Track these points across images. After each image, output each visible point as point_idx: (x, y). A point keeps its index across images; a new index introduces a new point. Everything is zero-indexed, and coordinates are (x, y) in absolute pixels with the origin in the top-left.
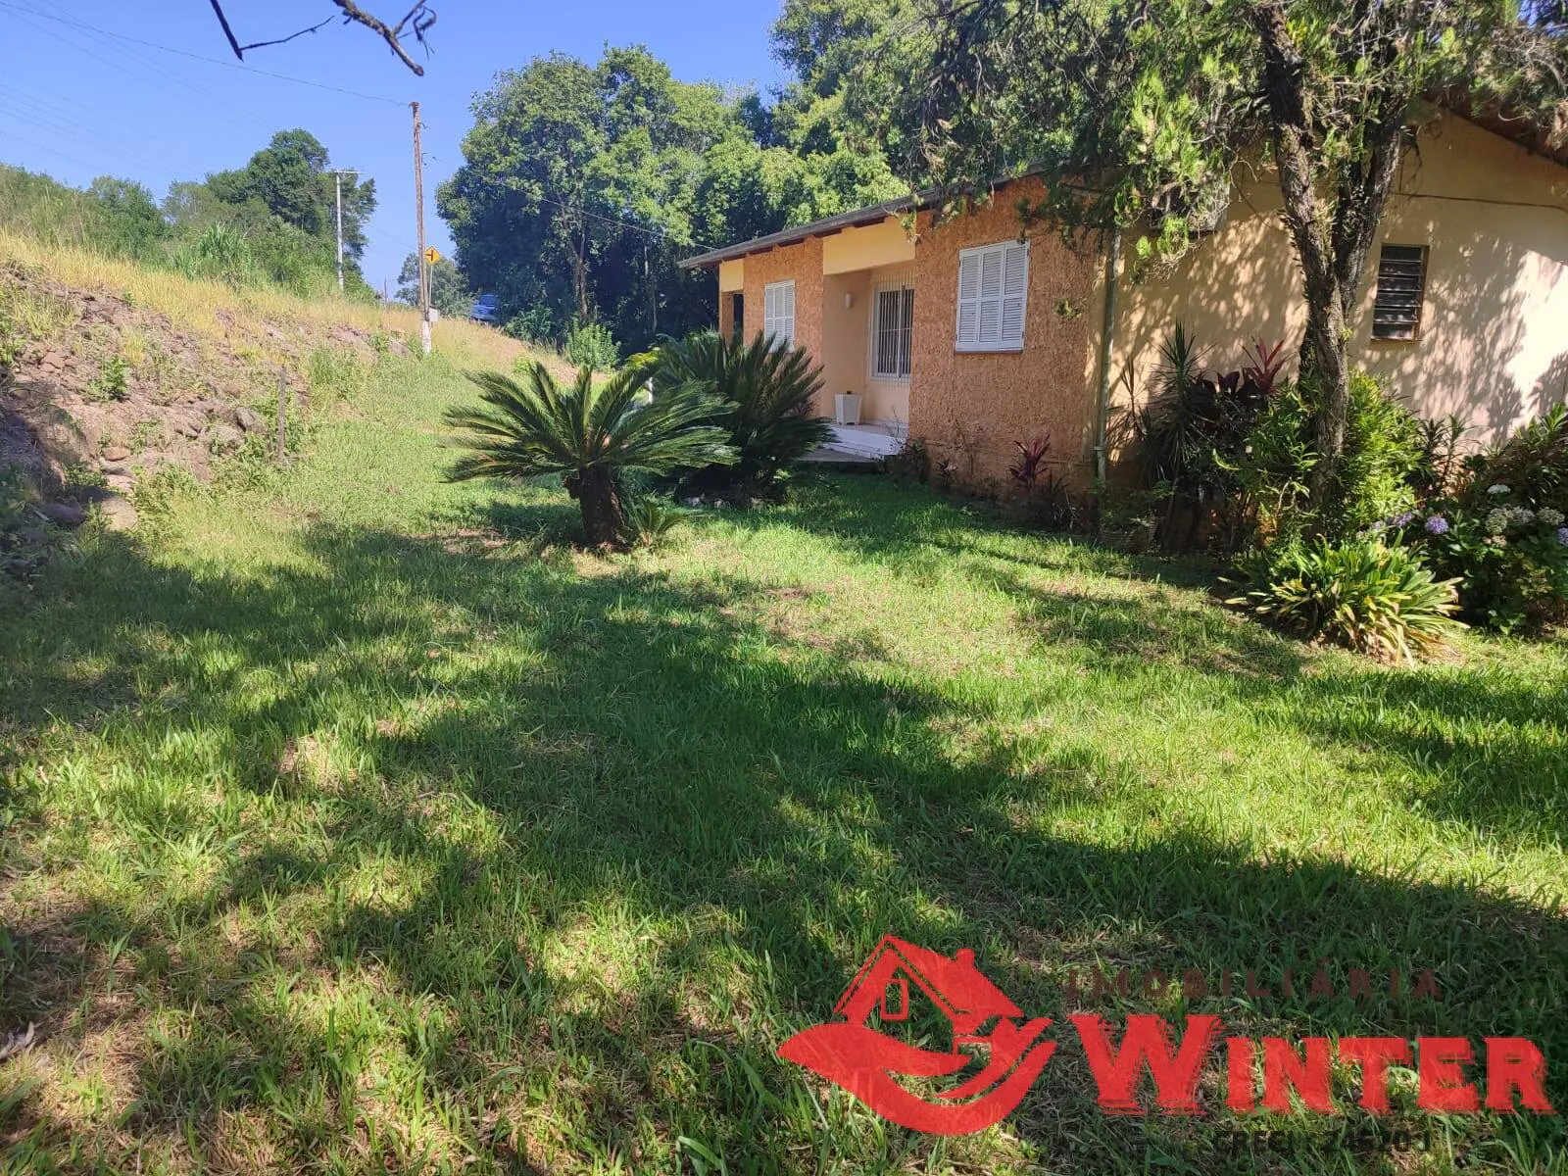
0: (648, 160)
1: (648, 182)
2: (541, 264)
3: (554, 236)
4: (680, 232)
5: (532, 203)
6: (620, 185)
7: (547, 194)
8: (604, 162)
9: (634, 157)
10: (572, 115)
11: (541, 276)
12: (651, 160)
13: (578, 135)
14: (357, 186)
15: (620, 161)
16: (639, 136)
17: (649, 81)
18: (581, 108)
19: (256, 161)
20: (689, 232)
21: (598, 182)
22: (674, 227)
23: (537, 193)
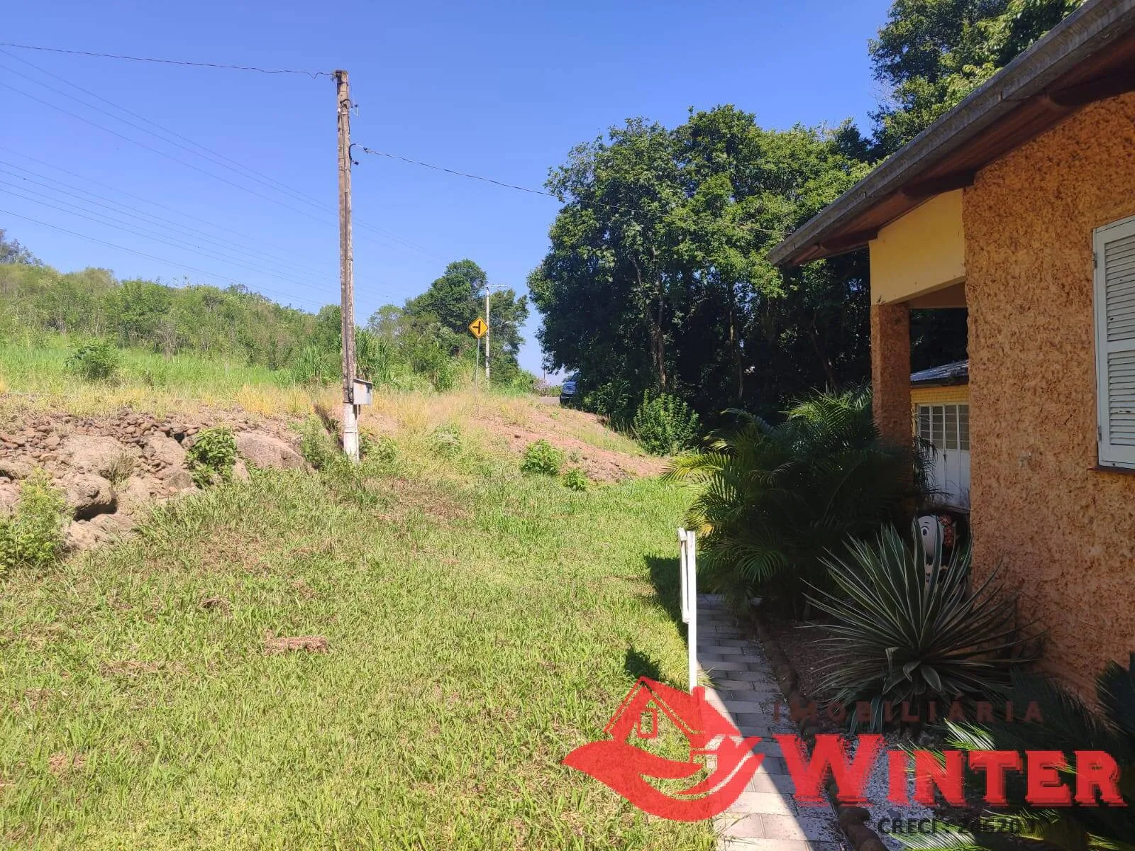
0: (729, 209)
1: (729, 232)
2: (621, 337)
3: (634, 308)
4: (770, 281)
5: (605, 271)
6: (697, 237)
7: (620, 260)
8: (679, 214)
9: (713, 205)
10: (645, 176)
11: (621, 349)
12: (732, 206)
13: (654, 196)
14: (515, 301)
15: (697, 213)
16: (720, 184)
17: (730, 128)
18: (656, 169)
19: (435, 285)
20: (780, 282)
21: (673, 237)
22: (761, 277)
23: (608, 259)
